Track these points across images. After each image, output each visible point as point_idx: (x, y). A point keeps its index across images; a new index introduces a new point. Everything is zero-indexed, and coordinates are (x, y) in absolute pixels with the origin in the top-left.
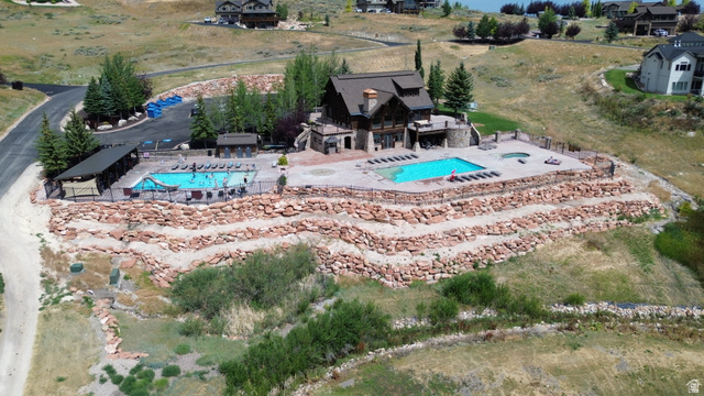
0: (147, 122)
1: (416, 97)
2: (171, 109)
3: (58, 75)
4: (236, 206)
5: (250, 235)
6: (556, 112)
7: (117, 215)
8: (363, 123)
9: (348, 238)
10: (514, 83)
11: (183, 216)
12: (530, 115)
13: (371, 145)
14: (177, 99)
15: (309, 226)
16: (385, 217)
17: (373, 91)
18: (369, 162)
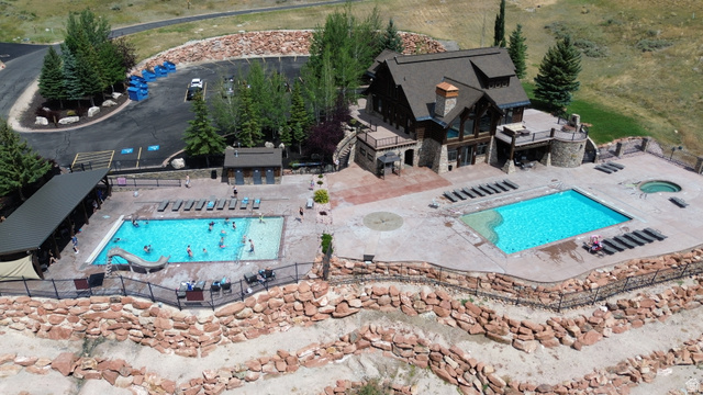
0: (127, 109)
1: (504, 88)
2: (162, 84)
3: (19, 29)
4: (258, 307)
5: (283, 366)
6: (682, 103)
7: (66, 325)
8: (434, 131)
9: (443, 371)
10: (608, 51)
11: (173, 331)
12: (646, 105)
13: (444, 163)
14: (168, 66)
15: (377, 341)
16: (503, 333)
17: (452, 88)
18: (446, 196)
